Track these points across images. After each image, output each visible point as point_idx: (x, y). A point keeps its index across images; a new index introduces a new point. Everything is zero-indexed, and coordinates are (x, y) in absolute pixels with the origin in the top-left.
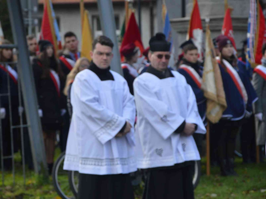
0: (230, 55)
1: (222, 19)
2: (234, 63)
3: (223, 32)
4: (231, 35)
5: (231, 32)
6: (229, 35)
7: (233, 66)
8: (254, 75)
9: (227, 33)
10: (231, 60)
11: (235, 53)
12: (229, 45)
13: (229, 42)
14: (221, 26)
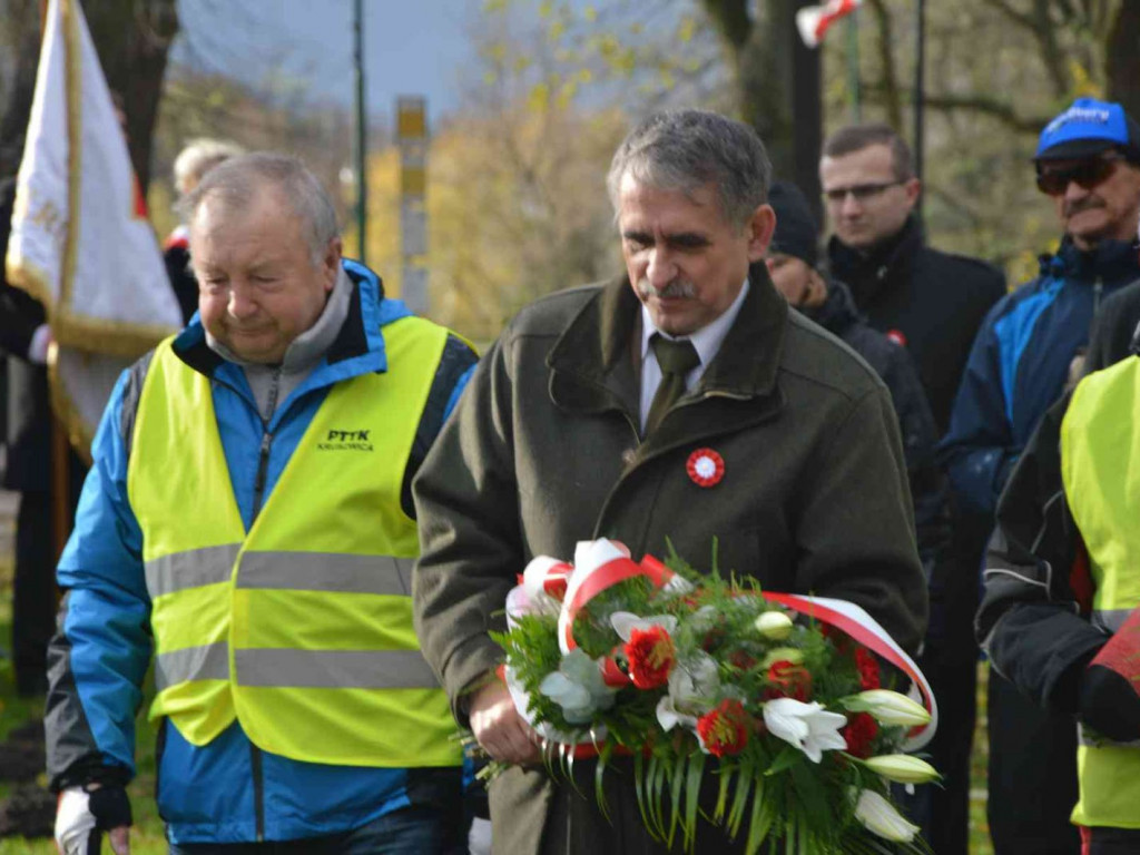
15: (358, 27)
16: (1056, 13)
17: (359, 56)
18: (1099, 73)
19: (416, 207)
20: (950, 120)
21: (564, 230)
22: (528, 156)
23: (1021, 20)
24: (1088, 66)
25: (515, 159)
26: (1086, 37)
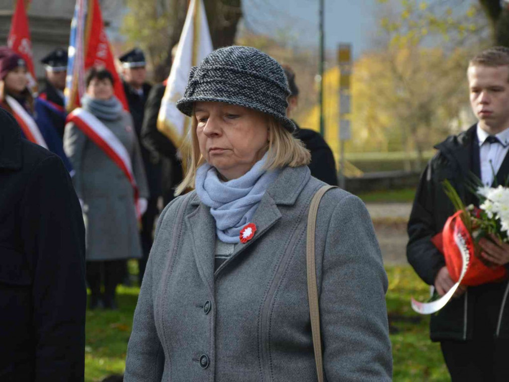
0: (20, 87)
1: (8, 18)
2: (28, 105)
3: (10, 43)
4: (24, 48)
5: (25, 42)
6: (20, 49)
7: (26, 109)
8: (69, 127)
9: (17, 44)
10: (23, 97)
11: (32, 83)
12: (21, 69)
13: (21, 62)
14: (7, 31)
15: (322, 13)
17: (321, 26)
19: (346, 92)
21: (416, 103)
22: (400, 69)
25: (394, 70)
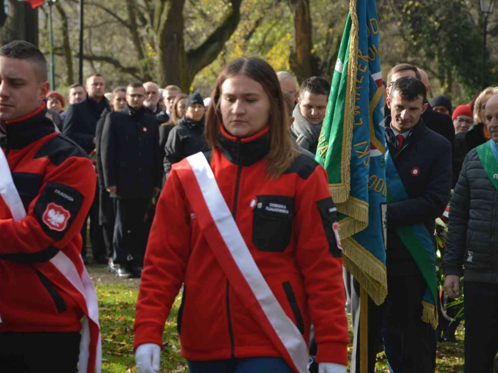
16: (138, 22)
18: (157, 48)
20: (92, 65)
23: (124, 23)
24: (153, 45)
26: (152, 33)
